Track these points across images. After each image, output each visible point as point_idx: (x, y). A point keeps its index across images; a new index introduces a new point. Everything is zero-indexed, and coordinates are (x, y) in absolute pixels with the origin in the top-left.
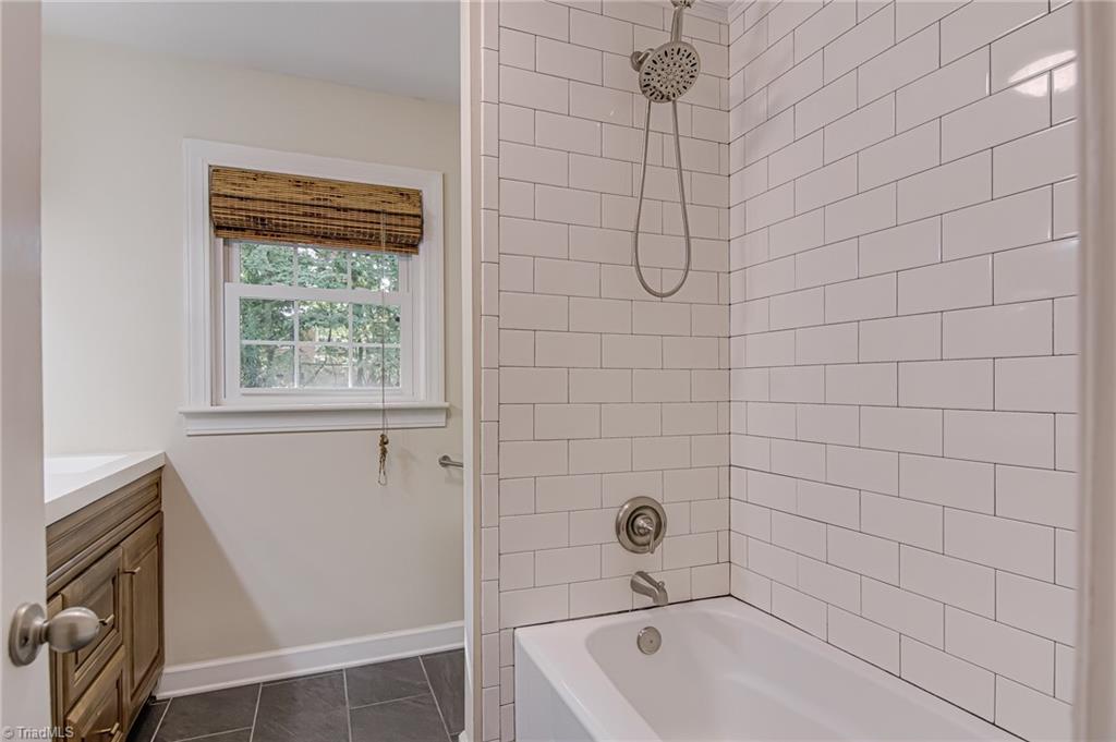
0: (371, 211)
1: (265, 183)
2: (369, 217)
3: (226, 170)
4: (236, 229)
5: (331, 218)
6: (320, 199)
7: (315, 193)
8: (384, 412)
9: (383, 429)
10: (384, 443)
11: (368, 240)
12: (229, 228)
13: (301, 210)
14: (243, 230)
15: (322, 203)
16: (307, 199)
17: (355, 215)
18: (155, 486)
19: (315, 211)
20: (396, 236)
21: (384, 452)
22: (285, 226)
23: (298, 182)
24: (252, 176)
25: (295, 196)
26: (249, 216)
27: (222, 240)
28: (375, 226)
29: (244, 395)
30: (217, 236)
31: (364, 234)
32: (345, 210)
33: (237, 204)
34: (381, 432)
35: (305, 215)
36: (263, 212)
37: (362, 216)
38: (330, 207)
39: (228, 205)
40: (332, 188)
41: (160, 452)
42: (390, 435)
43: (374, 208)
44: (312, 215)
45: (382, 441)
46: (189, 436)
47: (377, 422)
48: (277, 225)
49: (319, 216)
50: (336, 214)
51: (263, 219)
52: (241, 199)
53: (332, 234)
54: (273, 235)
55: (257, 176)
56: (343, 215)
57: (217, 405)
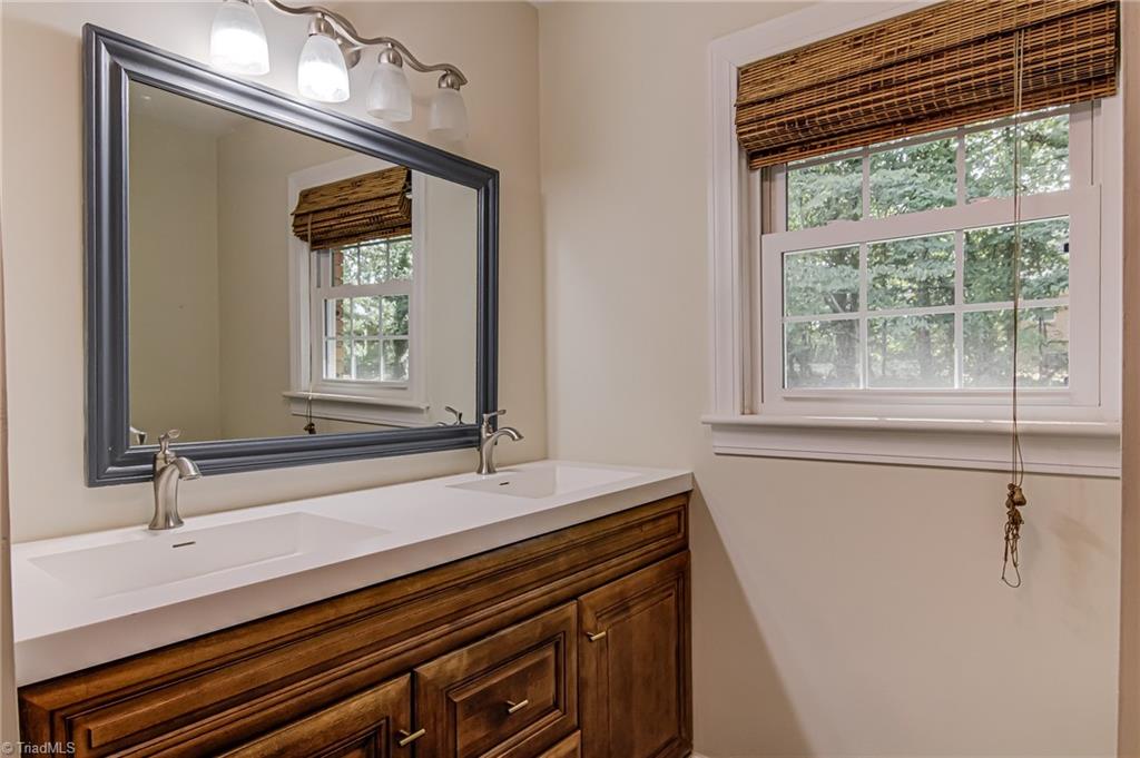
0: (991, 37)
1: (806, 62)
2: (987, 50)
3: (757, 65)
4: (775, 151)
5: (910, 80)
6: (892, 53)
7: (883, 47)
8: (1015, 438)
9: (1014, 472)
10: (1015, 501)
11: (991, 101)
12: (765, 153)
13: (858, 84)
14: (783, 149)
15: (894, 58)
16: (869, 61)
17: (958, 58)
18: (675, 517)
19: (882, 77)
20: (1052, 69)
21: (1015, 521)
22: (836, 122)
23: (856, 40)
24: (787, 60)
25: (849, 64)
26: (782, 124)
27: (758, 173)
28: (1000, 65)
29: (787, 399)
30: (752, 169)
31: (979, 87)
32: (938, 54)
33: (764, 110)
34: (1009, 479)
35: (865, 91)
36: (800, 110)
37: (972, 54)
38: (911, 60)
39: (753, 116)
40: (916, 25)
41: (687, 472)
42: (1027, 488)
43: (999, 28)
44: (876, 88)
45: (1011, 496)
46: (718, 454)
47: (1001, 457)
48: (824, 125)
49: (888, 85)
50: (918, 69)
51: (801, 122)
52: (771, 100)
53: (917, 110)
54: (824, 145)
55: (795, 56)
56: (933, 66)
57: (752, 413)
